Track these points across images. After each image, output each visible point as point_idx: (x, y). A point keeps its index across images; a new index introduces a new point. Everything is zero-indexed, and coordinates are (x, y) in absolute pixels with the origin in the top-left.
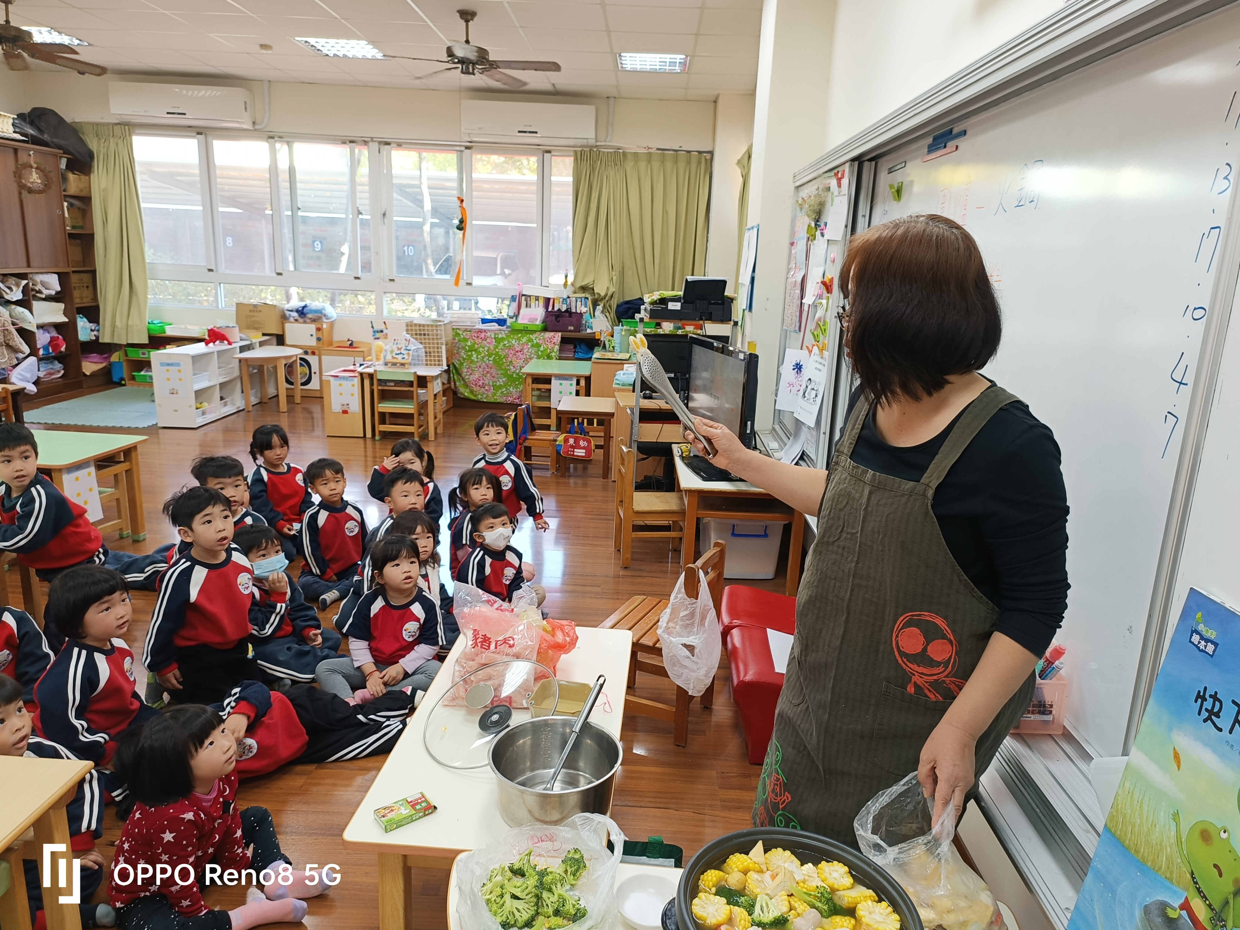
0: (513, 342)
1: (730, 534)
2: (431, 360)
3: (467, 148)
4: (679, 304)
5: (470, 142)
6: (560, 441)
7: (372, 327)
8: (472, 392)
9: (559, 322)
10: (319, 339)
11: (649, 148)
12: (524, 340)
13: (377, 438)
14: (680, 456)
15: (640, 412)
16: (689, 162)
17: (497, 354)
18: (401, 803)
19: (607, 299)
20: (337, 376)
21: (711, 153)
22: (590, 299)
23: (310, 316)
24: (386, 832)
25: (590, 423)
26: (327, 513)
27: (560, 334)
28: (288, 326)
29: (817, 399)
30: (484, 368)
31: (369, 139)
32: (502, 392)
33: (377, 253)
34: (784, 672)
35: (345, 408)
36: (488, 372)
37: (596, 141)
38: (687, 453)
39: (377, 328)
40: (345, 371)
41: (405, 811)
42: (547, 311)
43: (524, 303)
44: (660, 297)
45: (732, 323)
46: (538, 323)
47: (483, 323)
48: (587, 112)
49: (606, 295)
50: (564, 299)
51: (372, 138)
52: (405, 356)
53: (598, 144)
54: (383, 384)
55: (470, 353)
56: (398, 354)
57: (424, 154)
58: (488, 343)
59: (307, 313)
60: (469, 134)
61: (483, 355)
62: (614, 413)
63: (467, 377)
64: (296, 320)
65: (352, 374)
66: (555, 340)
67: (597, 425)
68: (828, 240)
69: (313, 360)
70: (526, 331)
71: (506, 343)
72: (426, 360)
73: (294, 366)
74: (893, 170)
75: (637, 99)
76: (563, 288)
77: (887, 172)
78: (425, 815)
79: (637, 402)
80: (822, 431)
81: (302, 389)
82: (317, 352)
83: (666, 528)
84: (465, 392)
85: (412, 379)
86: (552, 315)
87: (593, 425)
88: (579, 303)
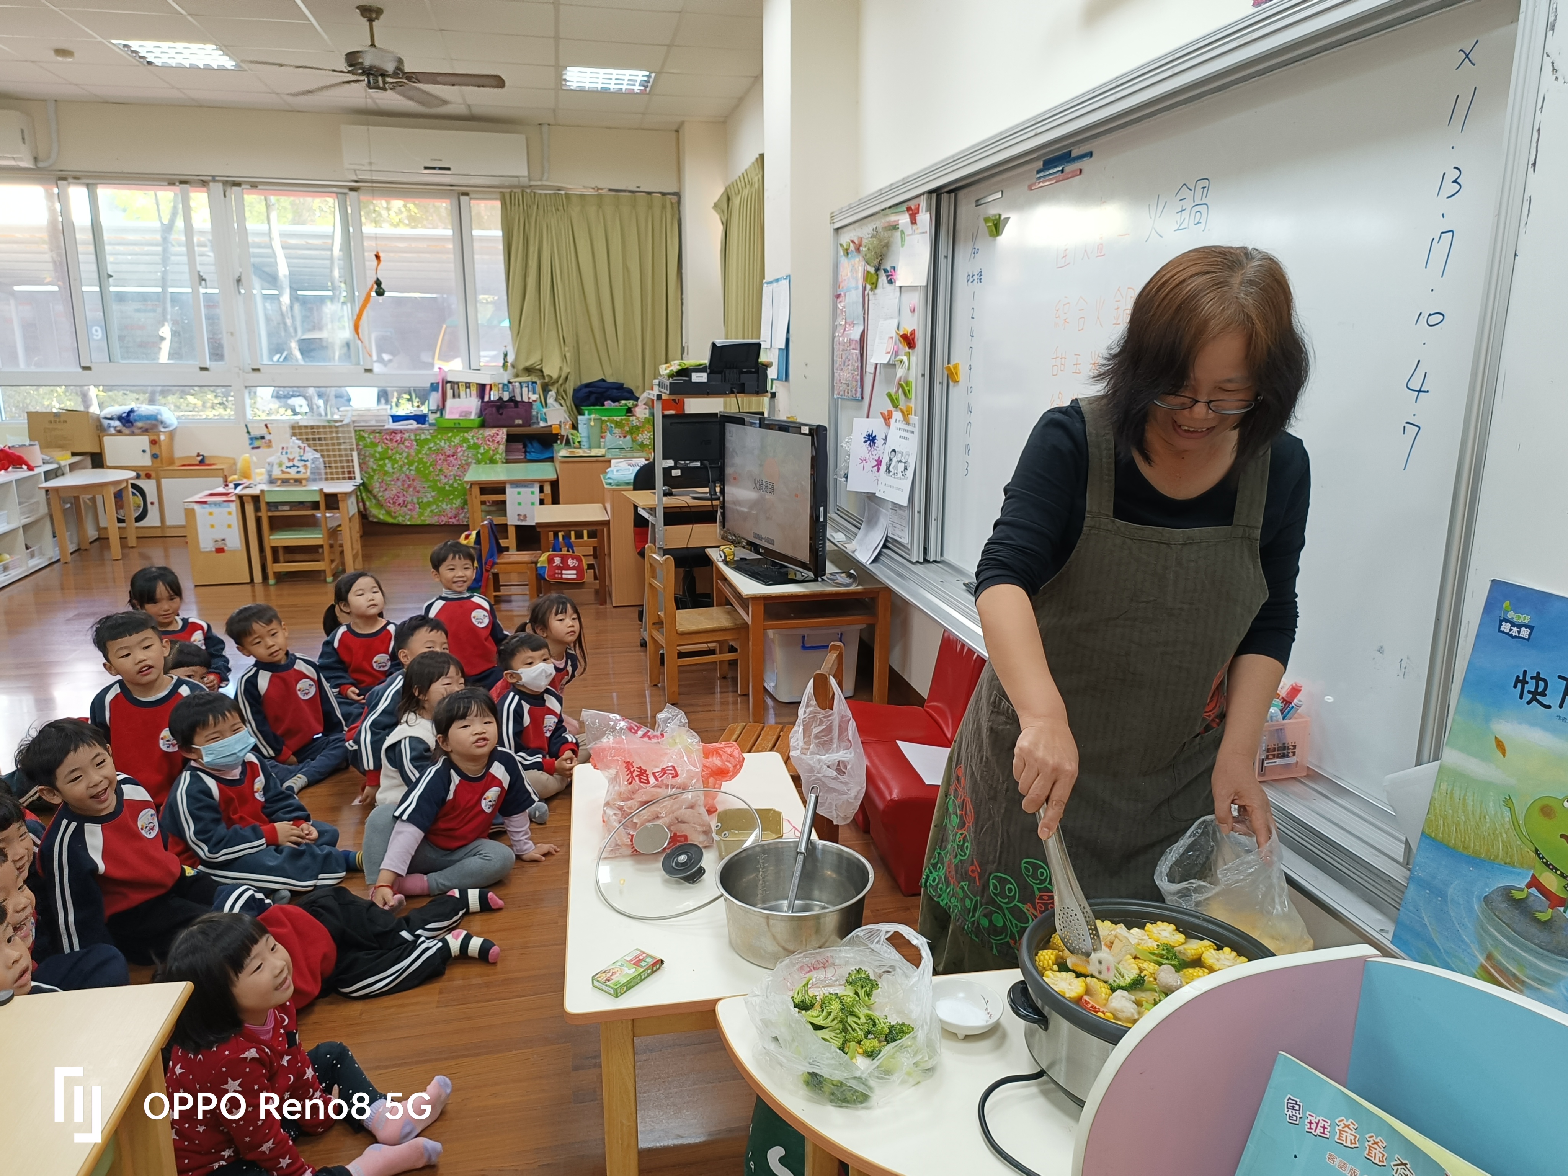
0: (442, 444)
1: (799, 647)
2: (332, 473)
3: (352, 189)
4: (705, 375)
5: (356, 181)
6: (543, 562)
7: (248, 432)
8: (388, 513)
9: (501, 414)
10: (154, 456)
11: (599, 189)
12: (457, 440)
13: (272, 581)
14: (723, 561)
15: (665, 513)
16: (650, 207)
17: (420, 461)
18: (620, 964)
19: (560, 382)
20: (205, 503)
21: (678, 195)
22: (538, 382)
23: (139, 424)
24: (617, 997)
25: (579, 536)
26: (268, 674)
27: (505, 430)
28: (106, 440)
29: (907, 472)
30: (404, 481)
31: (210, 178)
32: (432, 511)
33: (232, 334)
34: (939, 782)
35: (220, 545)
36: (409, 486)
37: (530, 180)
38: (731, 557)
39: (255, 433)
40: (211, 495)
41: (631, 972)
42: (483, 402)
43: (449, 393)
44: (679, 368)
45: (769, 395)
46: (473, 417)
47: (394, 422)
48: (516, 141)
49: (560, 377)
50: (504, 385)
51: (213, 177)
52: (302, 469)
53: (532, 183)
54: (273, 509)
55: (381, 462)
56: (290, 467)
57: (273, 199)
58: (407, 447)
59: (136, 420)
60: (355, 170)
61: (400, 463)
62: (609, 521)
63: (380, 494)
64: (119, 432)
65: (224, 498)
66: (499, 438)
67: (589, 537)
68: (901, 287)
69: (148, 486)
70: (457, 427)
71: (432, 445)
72: (326, 474)
73: (124, 494)
74: (983, 201)
75: (578, 126)
76: (502, 370)
77: (974, 205)
78: (653, 972)
79: (660, 500)
80: (916, 509)
81: (137, 528)
82: (153, 474)
83: (711, 652)
84: (379, 514)
85: (318, 499)
86: (492, 406)
87: (582, 537)
88: (525, 390)
